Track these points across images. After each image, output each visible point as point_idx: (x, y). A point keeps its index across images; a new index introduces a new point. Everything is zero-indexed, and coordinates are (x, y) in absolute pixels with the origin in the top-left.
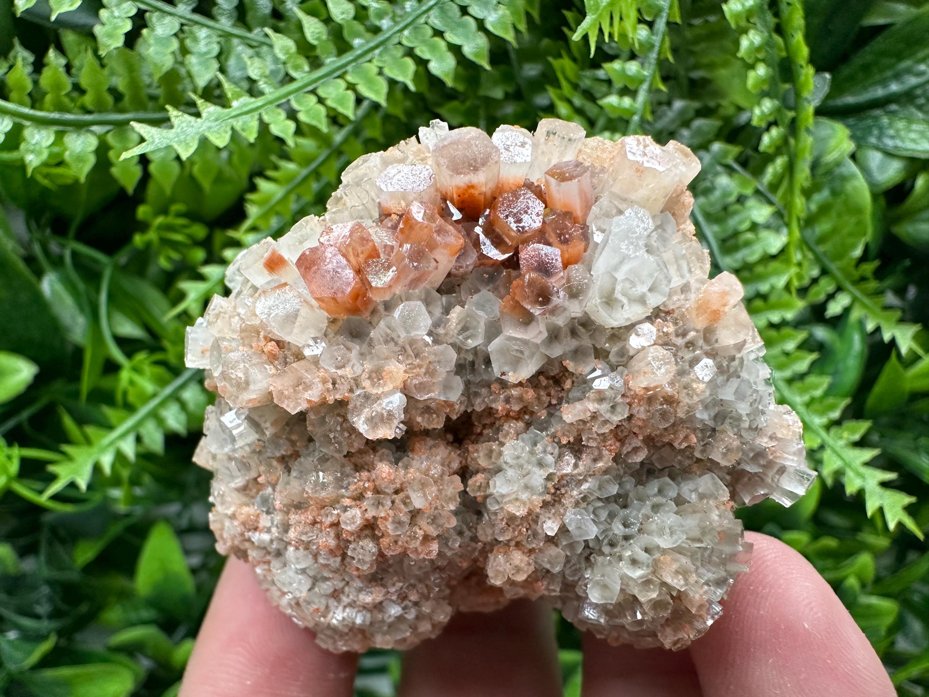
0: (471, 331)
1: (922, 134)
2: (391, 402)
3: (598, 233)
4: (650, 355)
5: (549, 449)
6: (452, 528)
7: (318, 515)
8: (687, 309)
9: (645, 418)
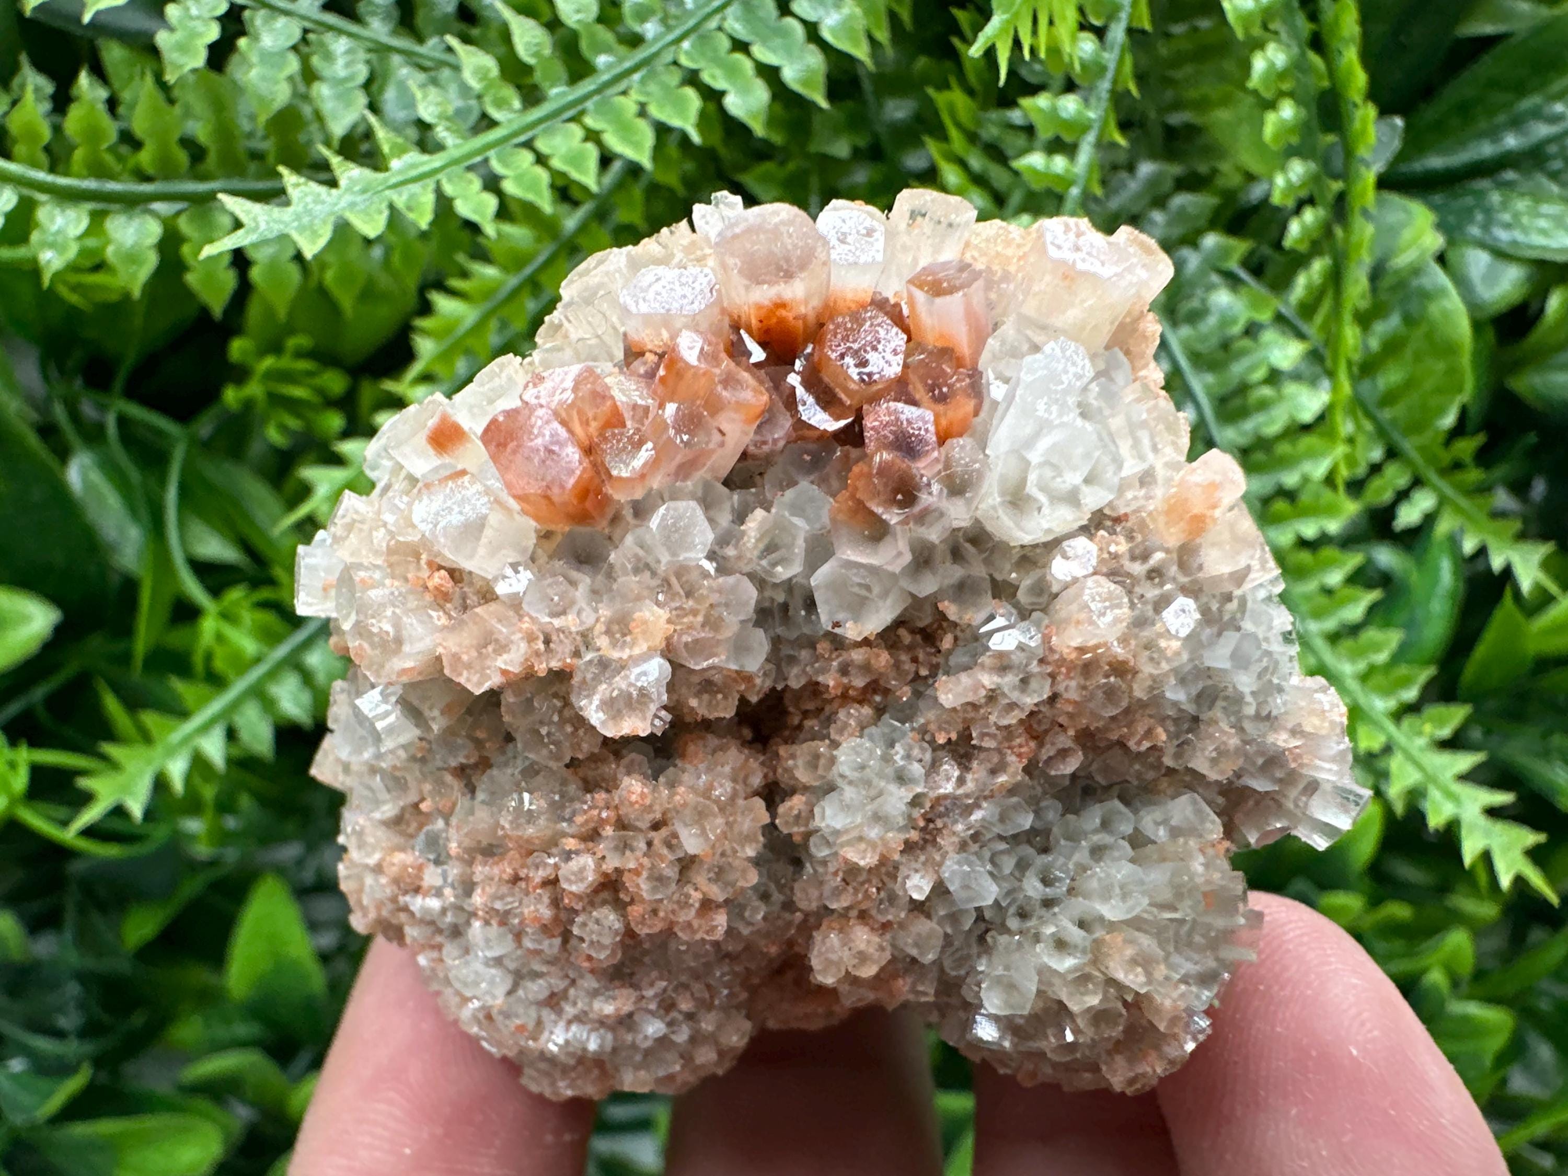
0: (783, 551)
1: (1558, 221)
2: (645, 674)
3: (998, 383)
4: (1087, 591)
5: (916, 752)
6: (751, 888)
7: (523, 866)
8: (1150, 514)
9: (1078, 699)
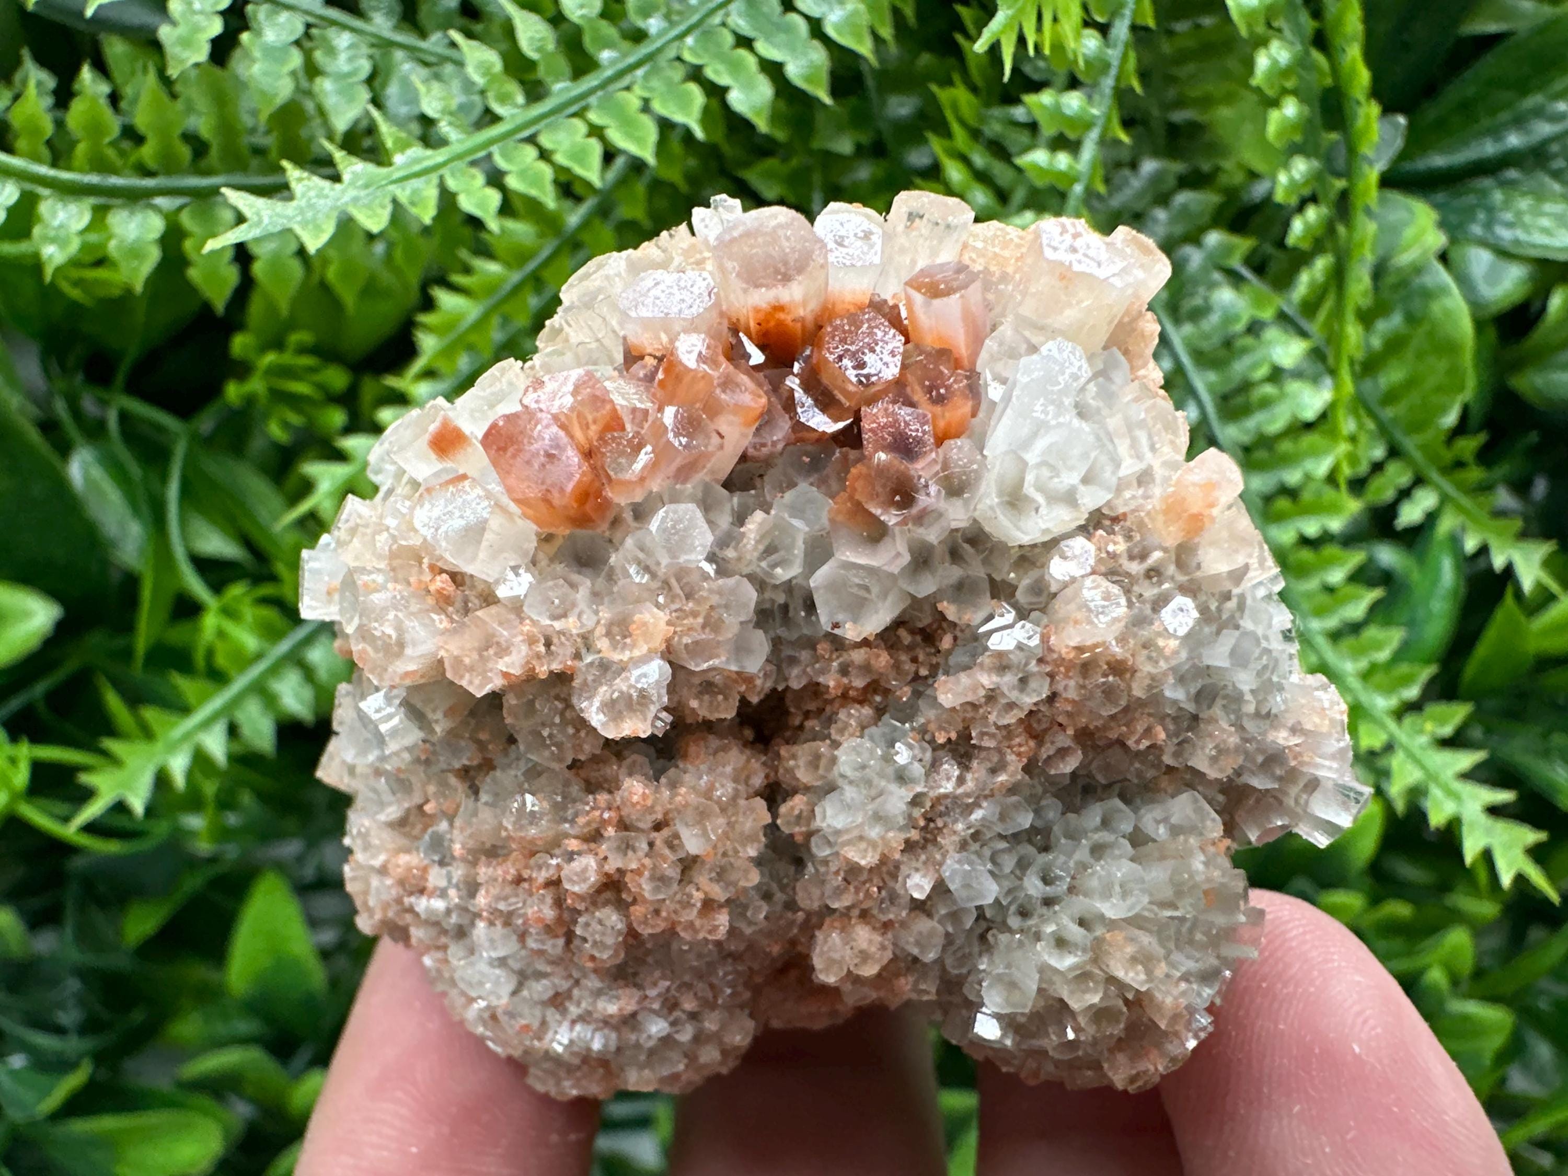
0: (782, 553)
2: (645, 675)
3: (996, 383)
4: (1085, 591)
5: (917, 752)
6: (753, 888)
7: (526, 867)
8: (1148, 513)
9: (1076, 698)
